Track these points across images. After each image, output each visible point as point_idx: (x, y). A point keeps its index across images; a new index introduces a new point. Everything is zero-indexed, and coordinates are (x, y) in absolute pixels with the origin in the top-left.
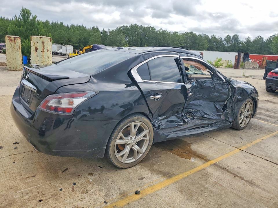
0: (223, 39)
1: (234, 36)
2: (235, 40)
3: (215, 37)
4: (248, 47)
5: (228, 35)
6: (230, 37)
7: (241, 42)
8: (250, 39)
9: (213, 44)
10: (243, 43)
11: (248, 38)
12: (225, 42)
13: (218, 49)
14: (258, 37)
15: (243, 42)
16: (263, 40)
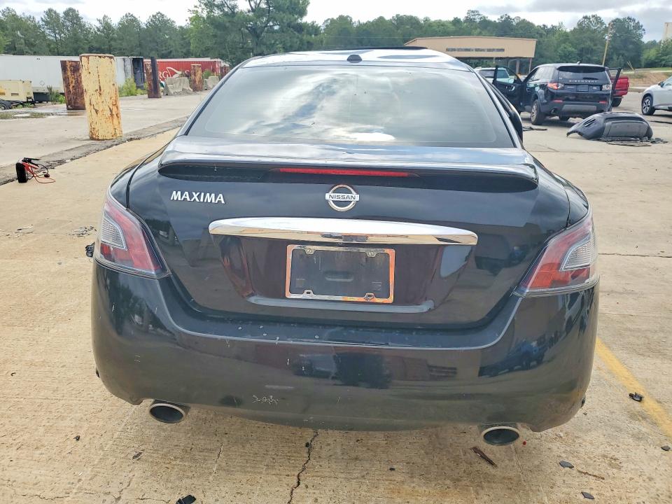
0: (38, 19)
1: (67, 13)
2: (73, 24)
3: (14, 16)
4: (109, 42)
5: (50, 10)
6: (57, 15)
7: (91, 29)
8: (109, 21)
9: (14, 36)
10: (95, 32)
11: (104, 19)
12: (48, 29)
13: (35, 49)
14: (126, 16)
15: (96, 29)
16: (139, 25)
